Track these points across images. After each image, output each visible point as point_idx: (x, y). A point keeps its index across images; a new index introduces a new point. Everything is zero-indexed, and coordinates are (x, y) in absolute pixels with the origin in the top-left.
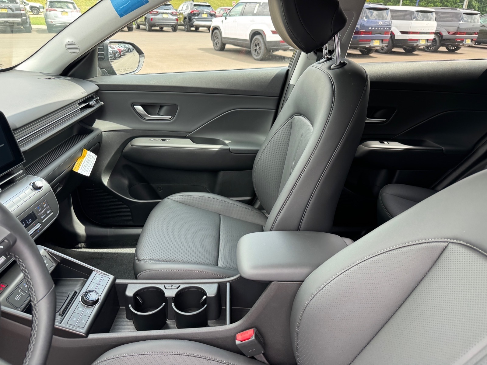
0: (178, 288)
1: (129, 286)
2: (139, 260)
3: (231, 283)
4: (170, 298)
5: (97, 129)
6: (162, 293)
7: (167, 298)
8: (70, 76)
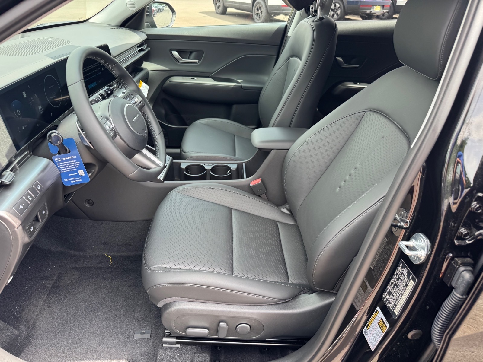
0: (212, 165)
1: (182, 163)
2: (185, 152)
3: (246, 163)
4: (208, 170)
5: (145, 69)
6: (204, 167)
7: (206, 169)
8: (127, 27)
